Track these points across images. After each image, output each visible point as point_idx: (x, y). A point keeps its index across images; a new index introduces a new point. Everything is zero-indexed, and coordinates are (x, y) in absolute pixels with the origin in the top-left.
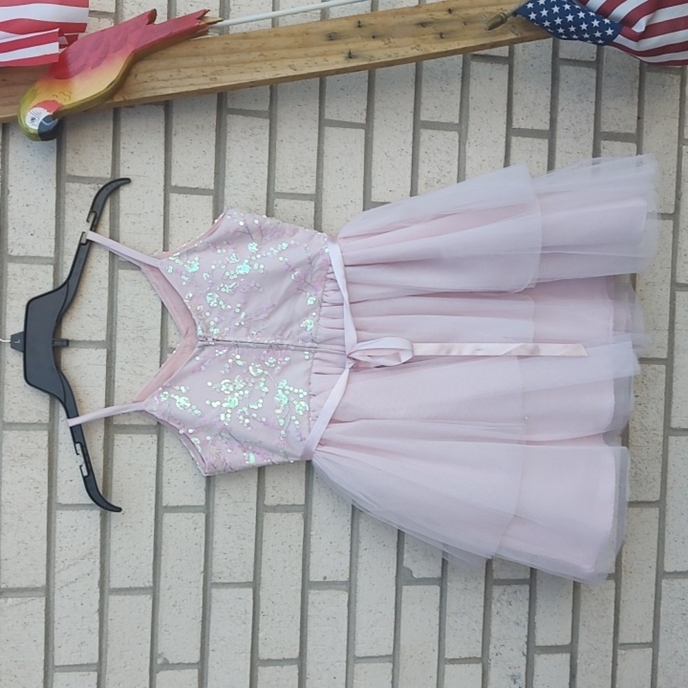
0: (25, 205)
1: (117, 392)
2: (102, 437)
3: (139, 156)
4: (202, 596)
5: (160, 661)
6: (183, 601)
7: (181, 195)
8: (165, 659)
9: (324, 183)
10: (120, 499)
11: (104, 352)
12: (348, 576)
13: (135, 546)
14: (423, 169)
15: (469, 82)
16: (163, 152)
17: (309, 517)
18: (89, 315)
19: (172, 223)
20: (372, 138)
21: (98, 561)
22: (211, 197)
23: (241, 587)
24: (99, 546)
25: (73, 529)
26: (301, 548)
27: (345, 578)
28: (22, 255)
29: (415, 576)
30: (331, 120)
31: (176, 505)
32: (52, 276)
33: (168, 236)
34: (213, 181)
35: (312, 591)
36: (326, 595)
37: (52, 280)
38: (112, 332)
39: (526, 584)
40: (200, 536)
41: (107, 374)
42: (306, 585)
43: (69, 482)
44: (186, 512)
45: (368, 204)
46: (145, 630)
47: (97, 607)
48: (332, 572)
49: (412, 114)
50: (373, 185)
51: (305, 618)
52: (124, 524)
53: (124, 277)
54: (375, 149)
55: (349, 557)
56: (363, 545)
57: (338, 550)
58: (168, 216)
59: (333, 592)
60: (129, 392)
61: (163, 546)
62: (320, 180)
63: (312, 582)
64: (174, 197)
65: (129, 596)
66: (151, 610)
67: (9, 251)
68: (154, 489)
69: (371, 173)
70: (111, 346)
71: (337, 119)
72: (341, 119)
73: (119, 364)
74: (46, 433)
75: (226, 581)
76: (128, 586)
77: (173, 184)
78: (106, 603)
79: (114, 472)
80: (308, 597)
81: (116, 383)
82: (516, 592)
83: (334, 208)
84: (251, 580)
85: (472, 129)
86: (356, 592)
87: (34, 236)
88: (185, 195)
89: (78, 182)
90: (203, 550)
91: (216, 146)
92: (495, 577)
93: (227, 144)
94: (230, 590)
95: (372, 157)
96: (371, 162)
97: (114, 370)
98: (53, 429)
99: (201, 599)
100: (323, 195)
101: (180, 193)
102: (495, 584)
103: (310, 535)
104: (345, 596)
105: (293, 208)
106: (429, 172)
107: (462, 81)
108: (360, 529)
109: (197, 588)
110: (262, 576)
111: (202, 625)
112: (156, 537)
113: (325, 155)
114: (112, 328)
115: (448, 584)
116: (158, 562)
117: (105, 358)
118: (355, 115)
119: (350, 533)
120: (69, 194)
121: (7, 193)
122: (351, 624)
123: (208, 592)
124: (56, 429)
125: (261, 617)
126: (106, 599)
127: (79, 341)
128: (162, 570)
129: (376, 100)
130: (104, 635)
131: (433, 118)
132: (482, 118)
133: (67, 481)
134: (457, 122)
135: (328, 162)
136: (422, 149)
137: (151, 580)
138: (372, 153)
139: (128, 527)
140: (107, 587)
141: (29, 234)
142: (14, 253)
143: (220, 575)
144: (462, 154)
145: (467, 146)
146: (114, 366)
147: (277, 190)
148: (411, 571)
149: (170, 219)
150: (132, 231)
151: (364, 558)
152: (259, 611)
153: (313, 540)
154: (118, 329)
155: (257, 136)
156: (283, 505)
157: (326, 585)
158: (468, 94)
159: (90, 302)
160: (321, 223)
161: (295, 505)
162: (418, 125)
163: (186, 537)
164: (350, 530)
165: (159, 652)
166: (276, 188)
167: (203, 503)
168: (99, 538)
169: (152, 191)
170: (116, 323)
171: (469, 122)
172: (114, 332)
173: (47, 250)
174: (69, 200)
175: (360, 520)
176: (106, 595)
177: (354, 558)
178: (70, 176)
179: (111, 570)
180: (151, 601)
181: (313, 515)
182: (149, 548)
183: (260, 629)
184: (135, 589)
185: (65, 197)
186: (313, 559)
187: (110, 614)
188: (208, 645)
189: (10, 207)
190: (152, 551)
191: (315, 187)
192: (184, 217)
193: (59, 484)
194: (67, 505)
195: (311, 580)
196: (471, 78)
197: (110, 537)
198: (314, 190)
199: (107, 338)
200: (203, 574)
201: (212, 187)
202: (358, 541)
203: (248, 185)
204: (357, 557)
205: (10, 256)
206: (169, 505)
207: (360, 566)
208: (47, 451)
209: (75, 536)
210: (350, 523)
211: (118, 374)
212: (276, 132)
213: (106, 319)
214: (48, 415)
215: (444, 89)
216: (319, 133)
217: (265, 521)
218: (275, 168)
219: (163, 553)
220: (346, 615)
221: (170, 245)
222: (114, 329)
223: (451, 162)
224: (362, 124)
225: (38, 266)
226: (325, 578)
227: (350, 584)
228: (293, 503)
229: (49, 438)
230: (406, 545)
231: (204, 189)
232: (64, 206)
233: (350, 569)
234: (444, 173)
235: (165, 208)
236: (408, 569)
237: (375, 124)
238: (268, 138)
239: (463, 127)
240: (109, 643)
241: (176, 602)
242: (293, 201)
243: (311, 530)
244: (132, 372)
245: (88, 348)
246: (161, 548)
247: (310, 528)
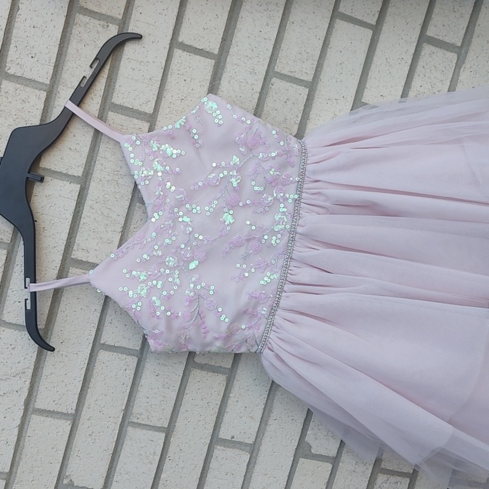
0: (32, 26)
1: (81, 228)
2: (58, 268)
3: (154, 4)
4: (118, 432)
5: (65, 482)
6: (100, 433)
7: (185, 53)
8: (71, 480)
9: (323, 73)
10: (62, 329)
11: (77, 187)
12: (254, 440)
13: (66, 374)
14: (416, 83)
15: (480, 9)
16: (178, 6)
17: (232, 380)
18: (71, 149)
19: (171, 79)
20: (378, 41)
21: (29, 381)
22: (214, 61)
23: (156, 431)
24: (33, 367)
25: (12, 347)
26: (218, 407)
27: (251, 441)
28: (19, 75)
29: (313, 451)
30: (344, 14)
31: (113, 345)
32: (43, 103)
33: (163, 90)
34: (218, 46)
35: (219, 447)
36: (230, 452)
37: (43, 107)
38: (89, 170)
39: (408, 477)
40: (128, 377)
41: (75, 209)
42: (215, 440)
43: (17, 303)
44: (121, 353)
45: (357, 103)
46: (59, 452)
47: (18, 422)
48: (240, 433)
49: (420, 27)
50: (367, 87)
51: (206, 469)
52: (61, 352)
53: (112, 119)
54: (378, 52)
55: (259, 423)
56: (273, 415)
57: (250, 415)
58: (169, 70)
59: (237, 451)
60: (92, 231)
61: (92, 380)
62: (319, 69)
63: (221, 438)
64: (178, 52)
65: (50, 419)
66: (68, 435)
67: (7, 68)
68: (97, 325)
69: (368, 74)
70: (85, 182)
71: (350, 14)
72: (353, 15)
73: (89, 202)
74: (5, 252)
75: (143, 422)
76: (52, 410)
77: (180, 40)
78: (28, 420)
79: (62, 302)
80: (213, 451)
81: (82, 219)
82: (397, 482)
83: (326, 99)
84: (166, 427)
85: (471, 55)
86: (257, 456)
87: (35, 59)
88: (189, 54)
89: (88, 16)
90: (128, 391)
91: (229, 12)
92: (383, 466)
93: (241, 13)
94: (145, 431)
95: (373, 59)
96: (371, 64)
97: (84, 206)
98: (13, 250)
99: (117, 434)
100: (319, 85)
101: (184, 50)
102: (381, 472)
103: (229, 397)
104: (246, 457)
105: (288, 90)
106: (421, 86)
107: (474, 6)
108: (275, 401)
109: (115, 423)
110: (176, 424)
111: (112, 457)
112: (87, 370)
113: (330, 47)
114: (90, 166)
115: (340, 464)
116: (85, 393)
117: (77, 193)
118: (368, 14)
119: (265, 402)
120: (78, 25)
121: (16, 9)
122: (246, 482)
123: (125, 428)
124: (15, 250)
125: (167, 460)
126: (28, 417)
127: (56, 172)
128: (86, 402)
129: (390, 5)
130: (20, 449)
131: (438, 35)
132: (483, 47)
133: (15, 302)
134: (459, 44)
135: (331, 53)
136: (421, 63)
137: (74, 408)
138: (374, 55)
139: (64, 356)
140: (32, 406)
141: (30, 56)
142: (11, 72)
143: (139, 416)
144: (455, 77)
145: (462, 70)
146: (84, 203)
147: (277, 69)
148: (311, 447)
149: (169, 73)
150: (131, 77)
151: (272, 426)
152: (166, 455)
153: (230, 402)
154: (95, 169)
155: (271, 13)
156: (211, 365)
157: (232, 443)
158: (476, 21)
159: (74, 136)
160: (310, 111)
161: (221, 367)
162: (423, 39)
163: (116, 376)
164: (266, 399)
165: (67, 475)
166: (276, 67)
167: (138, 348)
168: (34, 361)
169: (158, 41)
170: (95, 163)
171: (470, 48)
172: (91, 171)
173: (44, 75)
174: (76, 31)
175: (277, 393)
176: (29, 413)
177: (263, 425)
178: (82, 8)
179: (39, 392)
180: (70, 427)
181: (236, 379)
182: (80, 379)
183: (164, 471)
184: (58, 413)
185: (72, 28)
186: (227, 418)
187: (30, 431)
188: (114, 476)
189: (16, 25)
190: (81, 382)
191: (313, 75)
192: (183, 74)
193: (7, 303)
194: (10, 324)
195: (219, 437)
196: (483, 6)
197: (45, 361)
198: (311, 78)
199: (82, 176)
200: (123, 412)
201: (216, 52)
202: (270, 411)
203: (251, 58)
204: (266, 424)
205: (7, 73)
206: (106, 343)
207: (267, 434)
208: (2, 270)
209: (11, 354)
210: (267, 393)
211: (86, 211)
212: (289, 13)
213: (86, 157)
214: (11, 236)
215: (455, 10)
216: (330, 24)
217: (191, 376)
218: (280, 47)
219: (91, 385)
220: (244, 474)
221: (163, 99)
222: (92, 168)
223: (444, 82)
224: (372, 25)
225: (32, 90)
226: (233, 437)
227: (254, 447)
228: (220, 365)
229: (7, 258)
230: (311, 423)
231: (208, 52)
232: (70, 37)
233: (257, 434)
234: (434, 91)
235: (167, 61)
236: (308, 444)
237: (384, 28)
238: (281, 16)
239: (463, 52)
240: (22, 457)
241: (93, 432)
242: (289, 84)
243: (230, 392)
244: (99, 212)
245: (63, 180)
246: (90, 381)
247: (231, 391)
